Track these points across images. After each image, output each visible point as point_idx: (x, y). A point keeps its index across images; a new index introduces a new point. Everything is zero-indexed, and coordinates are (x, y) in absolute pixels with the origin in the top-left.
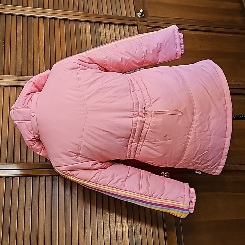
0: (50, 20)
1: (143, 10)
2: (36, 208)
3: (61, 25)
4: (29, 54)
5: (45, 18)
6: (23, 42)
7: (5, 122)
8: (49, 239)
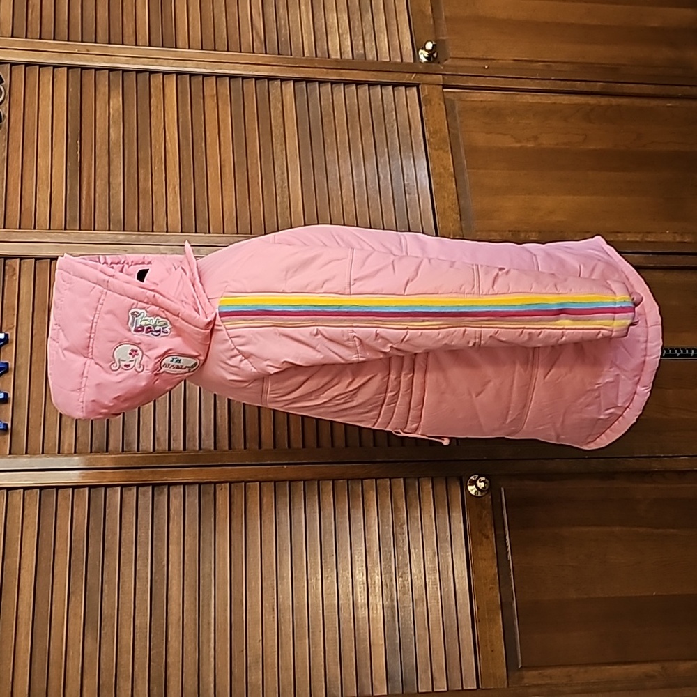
0: (192, 79)
1: (434, 43)
3: (221, 91)
4: (141, 171)
5: (178, 74)
6: (126, 141)
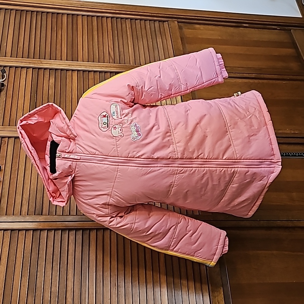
0: (84, 72)
2: (64, 263)
3: (95, 77)
5: (78, 71)
6: (55, 95)
7: (34, 173)
8: (78, 297)
